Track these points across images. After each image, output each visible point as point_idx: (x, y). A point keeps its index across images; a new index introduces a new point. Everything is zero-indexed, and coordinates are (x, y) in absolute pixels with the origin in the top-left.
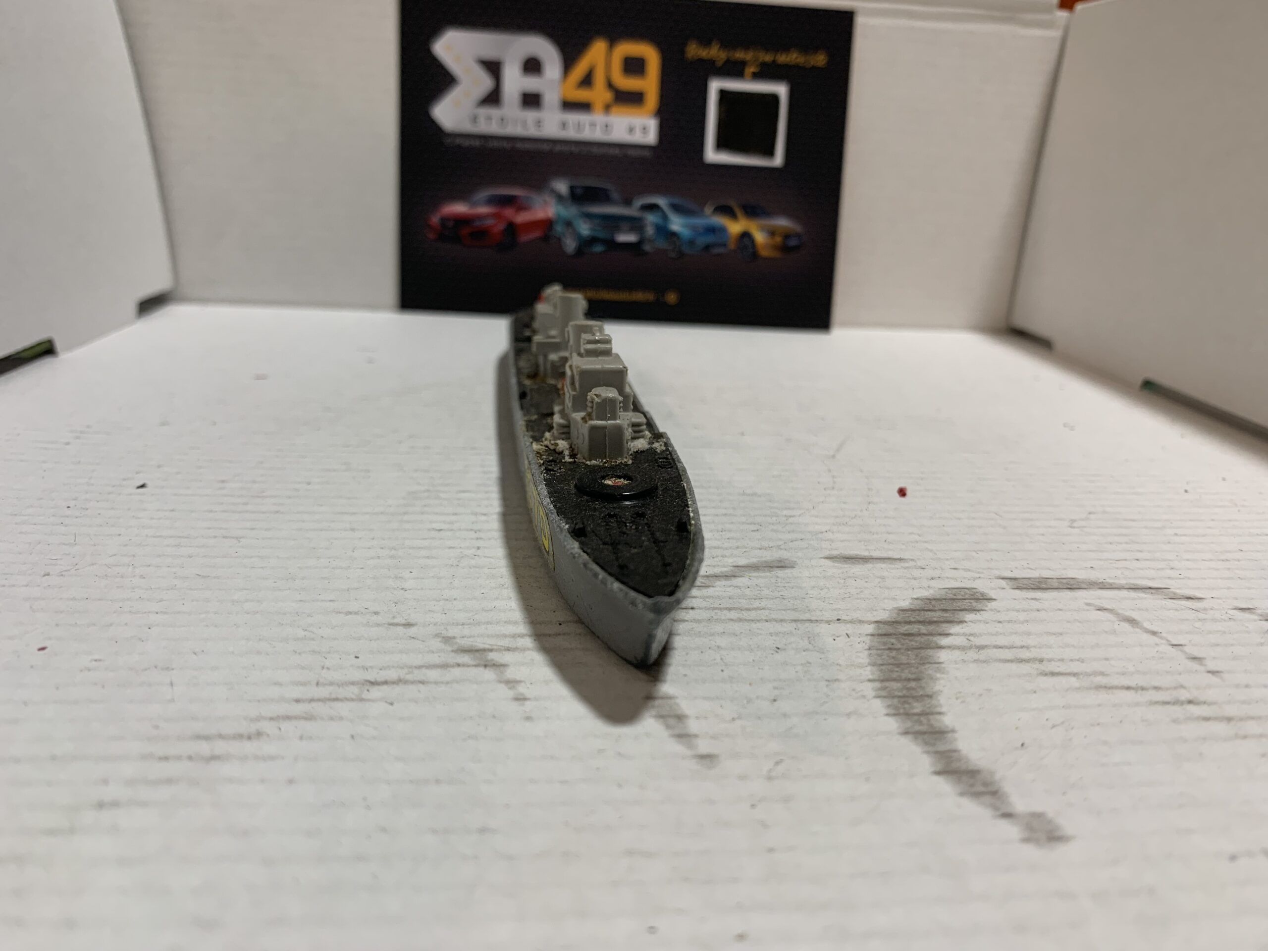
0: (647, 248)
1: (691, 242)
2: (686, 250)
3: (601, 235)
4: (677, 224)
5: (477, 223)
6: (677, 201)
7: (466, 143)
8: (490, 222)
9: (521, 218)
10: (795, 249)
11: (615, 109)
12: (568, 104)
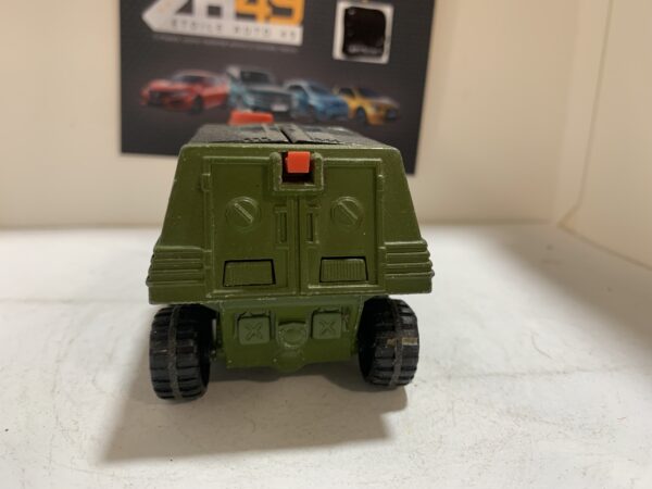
1: (324, 113)
3: (262, 104)
4: (314, 100)
5: (175, 95)
6: (314, 84)
8: (184, 95)
9: (207, 92)
10: (394, 119)
11: (273, 20)
12: (240, 16)
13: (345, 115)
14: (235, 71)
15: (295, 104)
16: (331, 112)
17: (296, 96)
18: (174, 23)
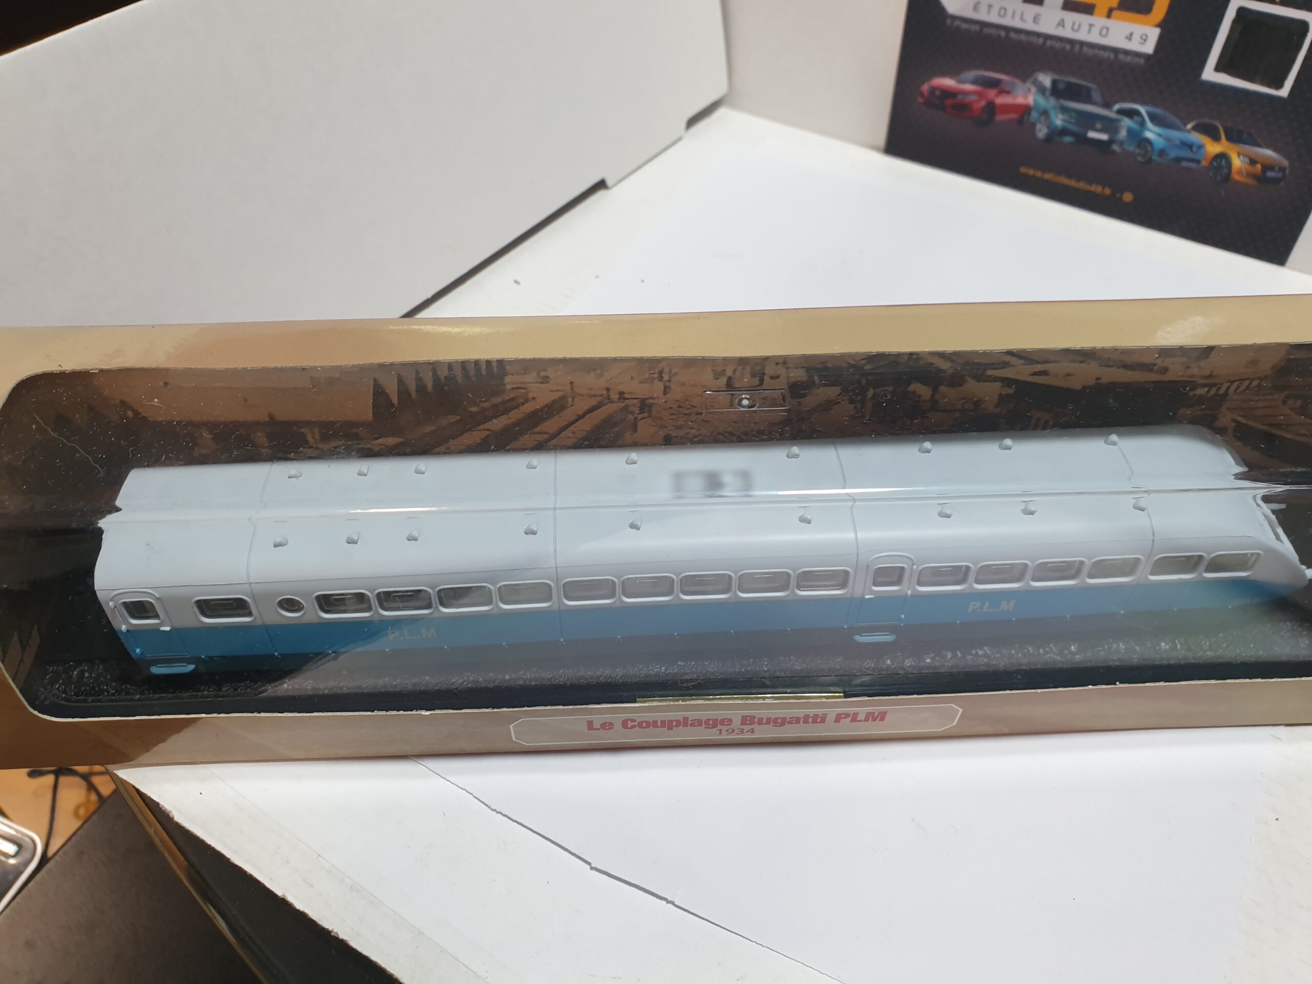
0: (1115, 147)
1: (1162, 152)
2: (1155, 157)
3: (1074, 128)
4: (1152, 133)
5: (960, 97)
6: (1158, 111)
7: (964, 26)
8: (973, 98)
9: (1000, 100)
10: (1276, 181)
11: (1116, 13)
12: (1069, 6)
13: (1198, 162)
14: (1046, 80)
15: (1123, 134)
16: (1173, 153)
17: (1127, 122)
18: (976, 7)
